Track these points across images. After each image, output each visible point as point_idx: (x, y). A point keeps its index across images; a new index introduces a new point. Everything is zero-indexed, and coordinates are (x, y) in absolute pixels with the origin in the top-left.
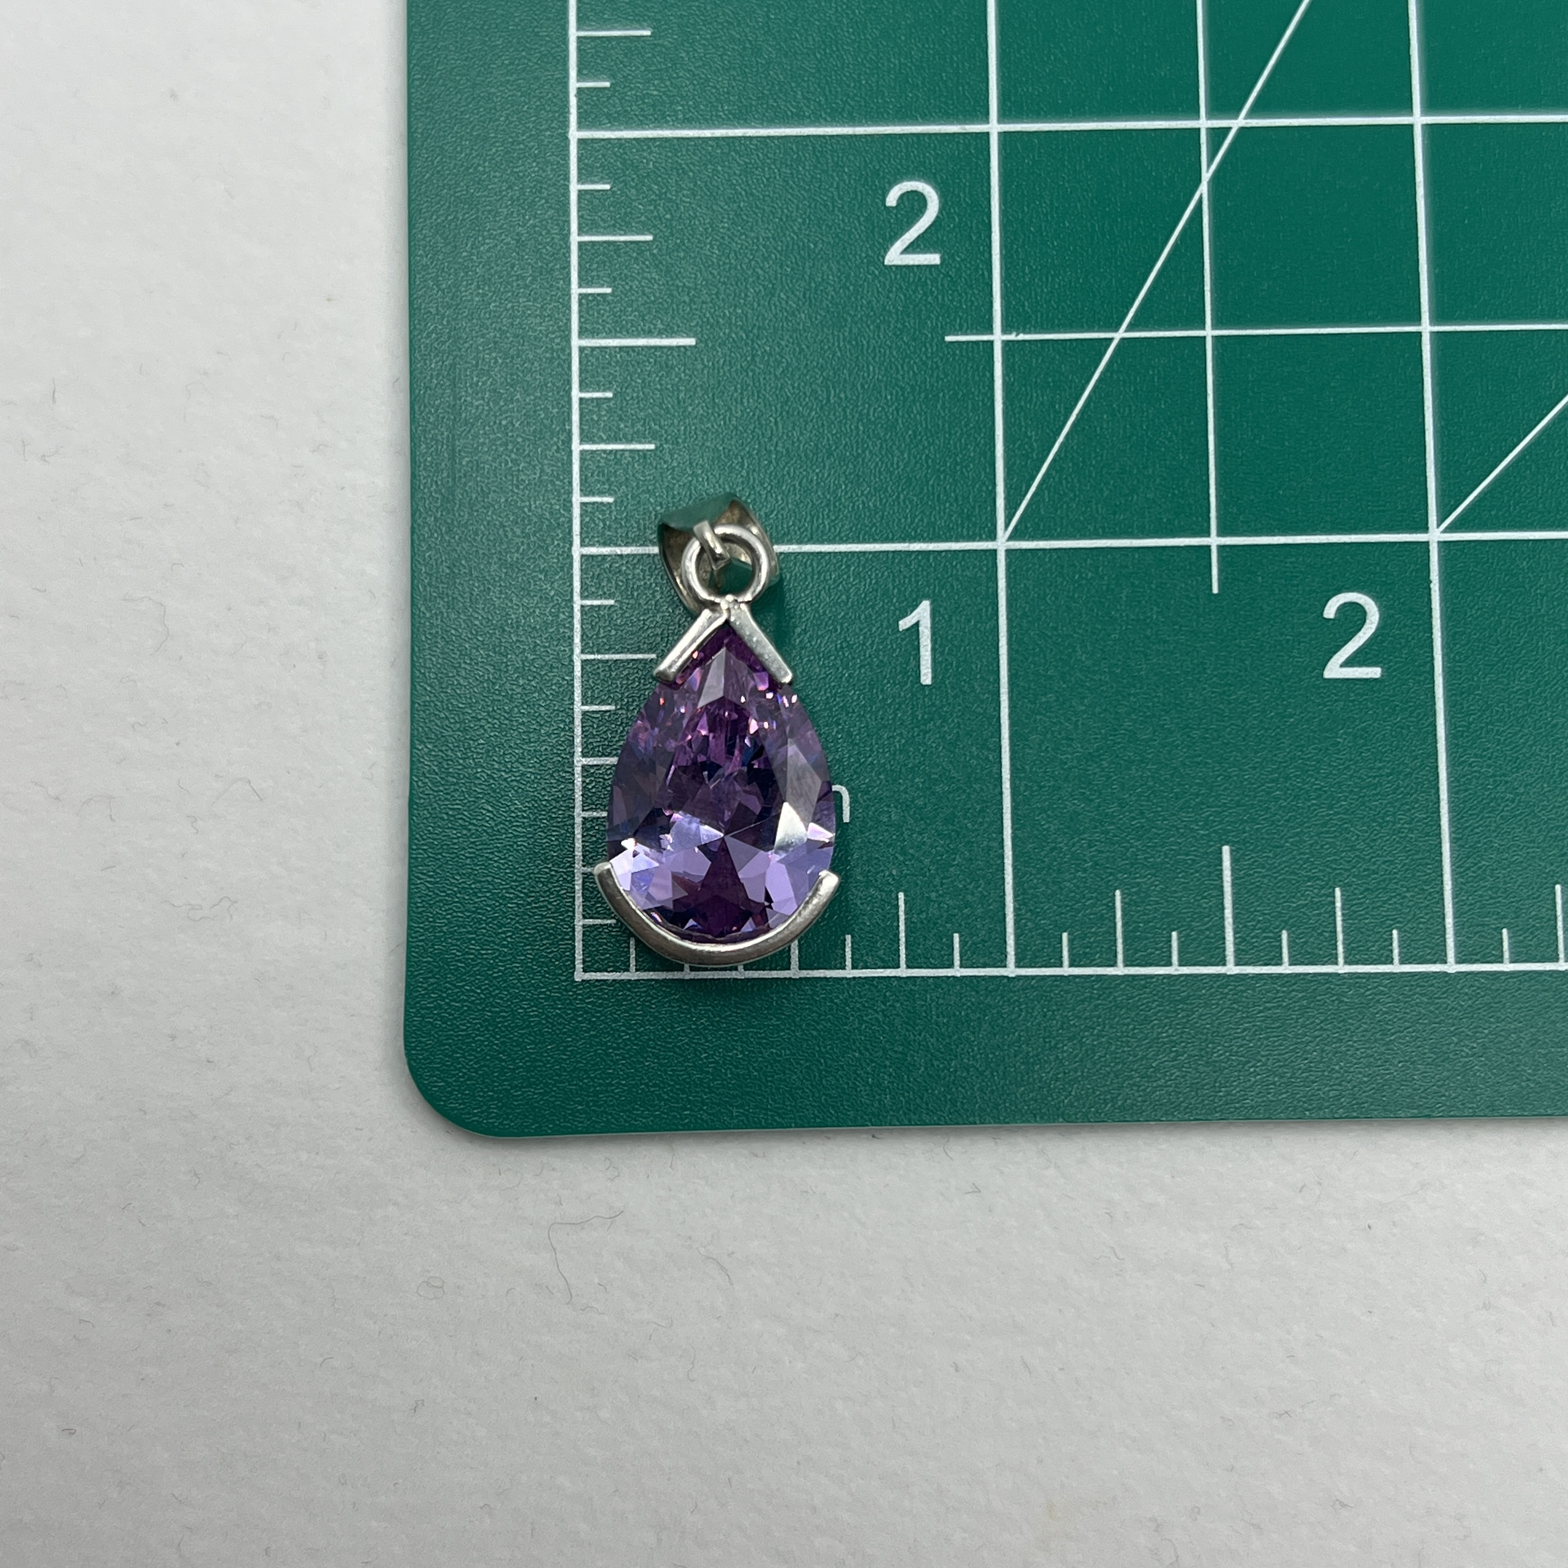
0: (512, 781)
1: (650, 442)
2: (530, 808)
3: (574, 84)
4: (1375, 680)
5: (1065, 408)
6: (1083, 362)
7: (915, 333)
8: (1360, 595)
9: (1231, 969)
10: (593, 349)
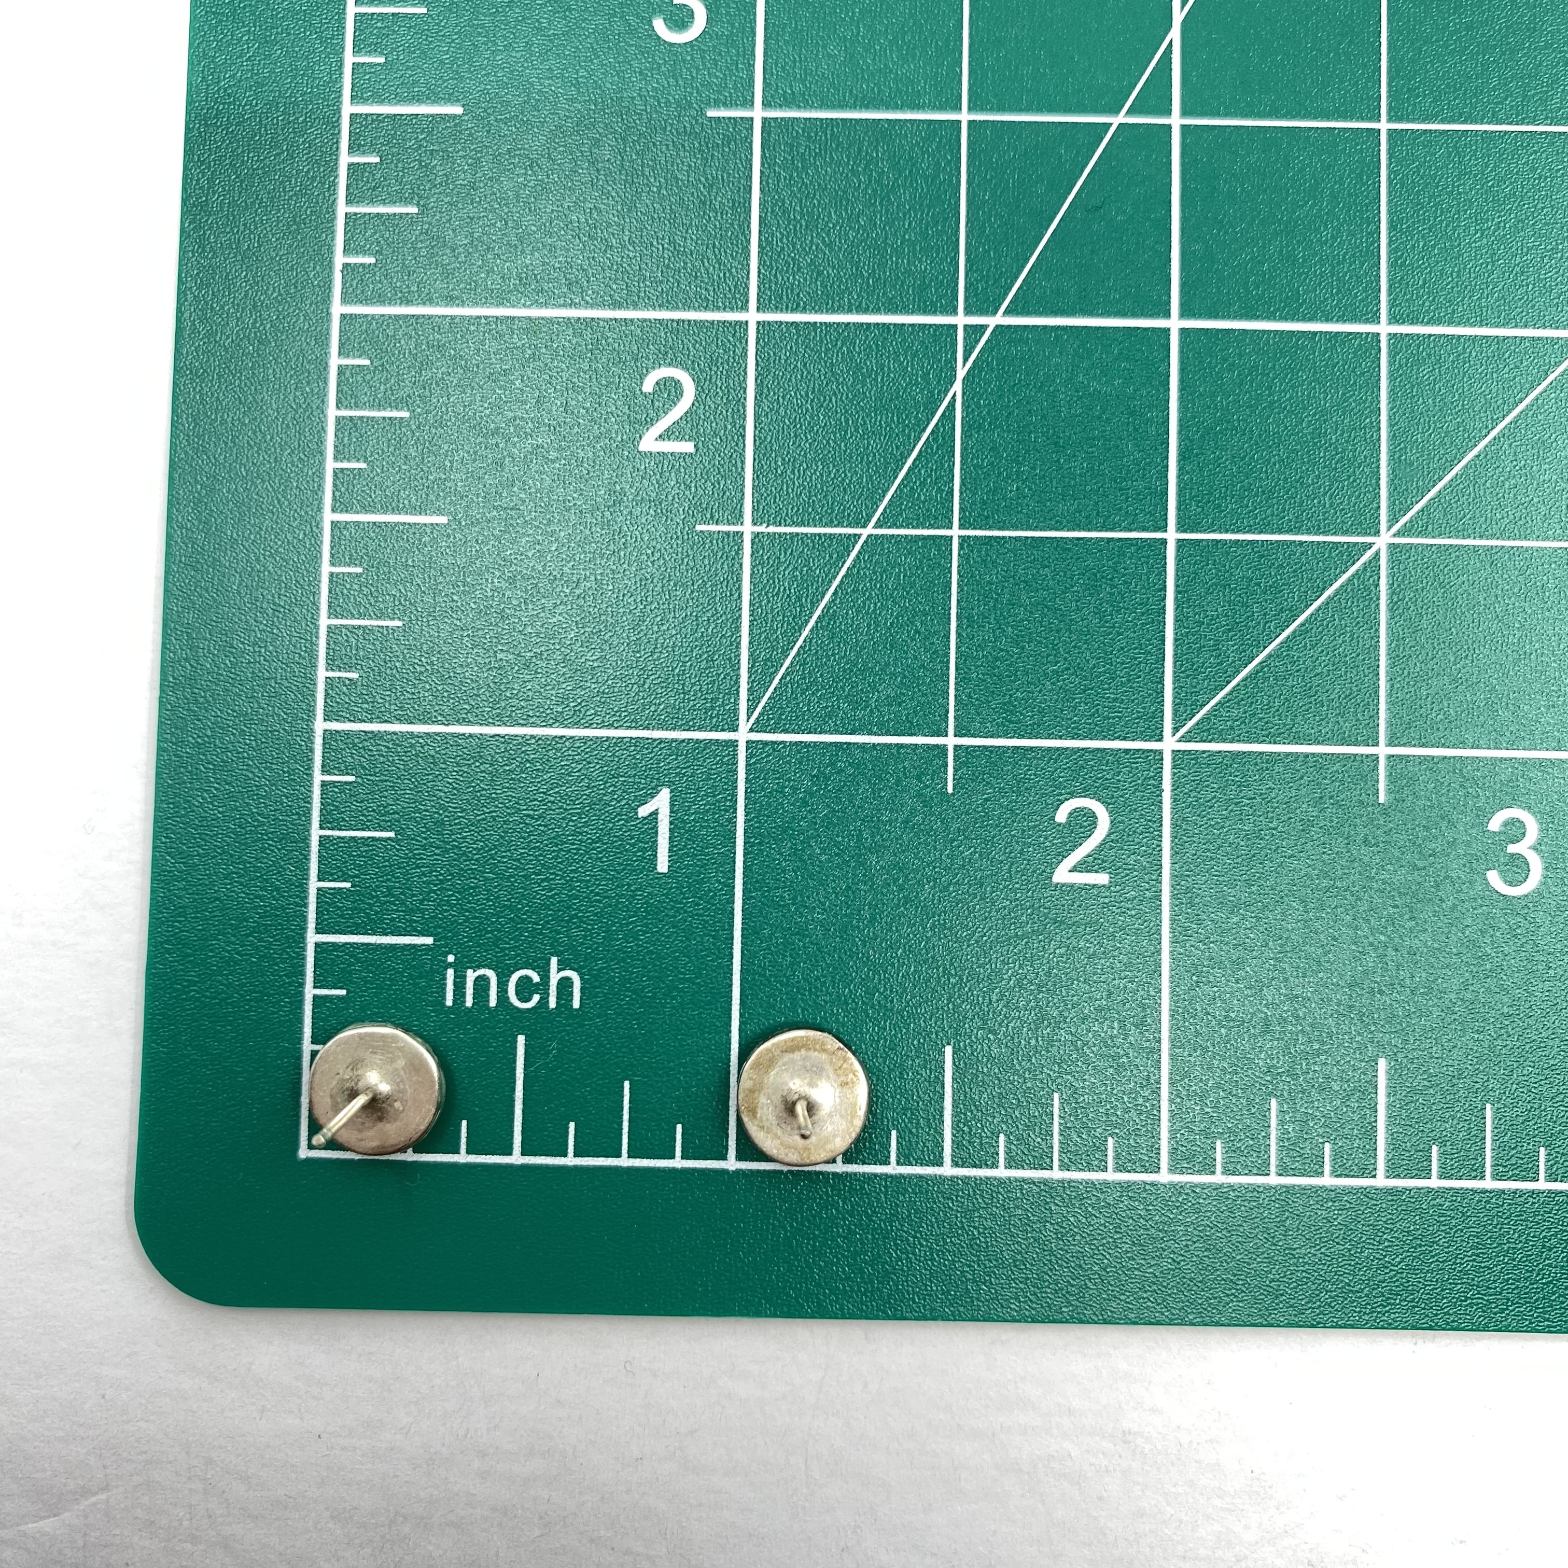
0: (246, 954)
1: (399, 619)
2: (262, 983)
3: (339, 259)
4: (1104, 886)
5: (812, 602)
6: (831, 557)
7: (666, 521)
8: (1094, 801)
9: (947, 1170)
10: (347, 523)
